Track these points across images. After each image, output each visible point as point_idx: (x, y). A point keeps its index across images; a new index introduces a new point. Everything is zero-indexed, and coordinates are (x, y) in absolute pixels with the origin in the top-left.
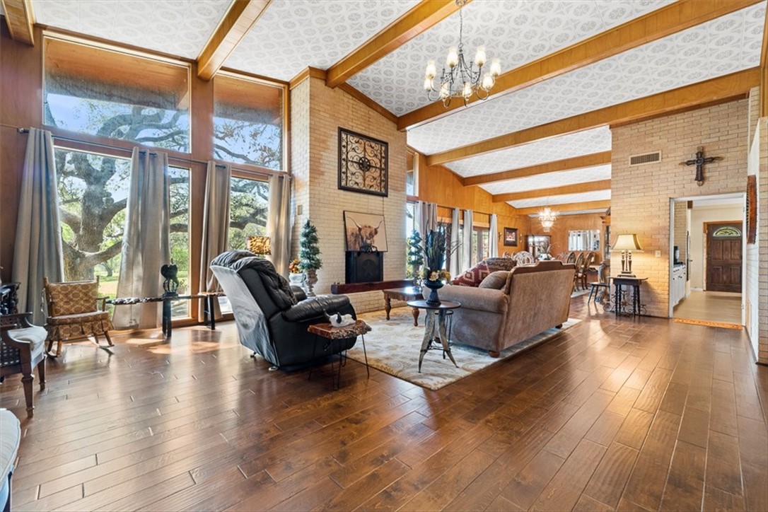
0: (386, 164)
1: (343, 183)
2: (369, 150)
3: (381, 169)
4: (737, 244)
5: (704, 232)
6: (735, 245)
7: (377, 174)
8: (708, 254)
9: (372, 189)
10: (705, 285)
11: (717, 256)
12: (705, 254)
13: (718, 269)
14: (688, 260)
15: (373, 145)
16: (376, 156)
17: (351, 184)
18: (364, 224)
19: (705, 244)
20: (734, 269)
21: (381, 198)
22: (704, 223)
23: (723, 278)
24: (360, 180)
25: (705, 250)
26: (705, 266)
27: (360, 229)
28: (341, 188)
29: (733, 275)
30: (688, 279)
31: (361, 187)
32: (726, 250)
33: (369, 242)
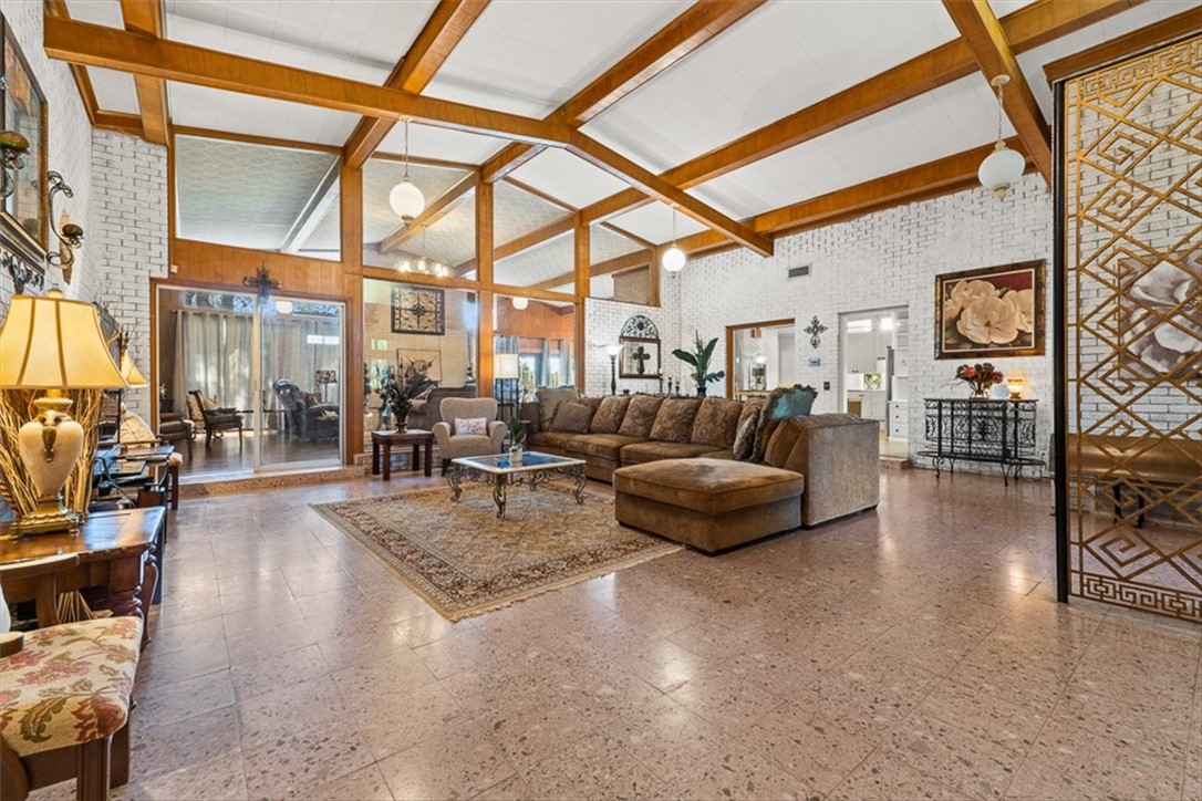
0: (442, 308)
1: (397, 327)
2: (423, 299)
3: (436, 312)
7: (432, 317)
9: (427, 330)
15: (427, 293)
16: (430, 302)
17: (403, 328)
18: (418, 358)
21: (437, 337)
24: (414, 323)
27: (413, 363)
28: (394, 331)
31: (415, 329)
33: (421, 373)
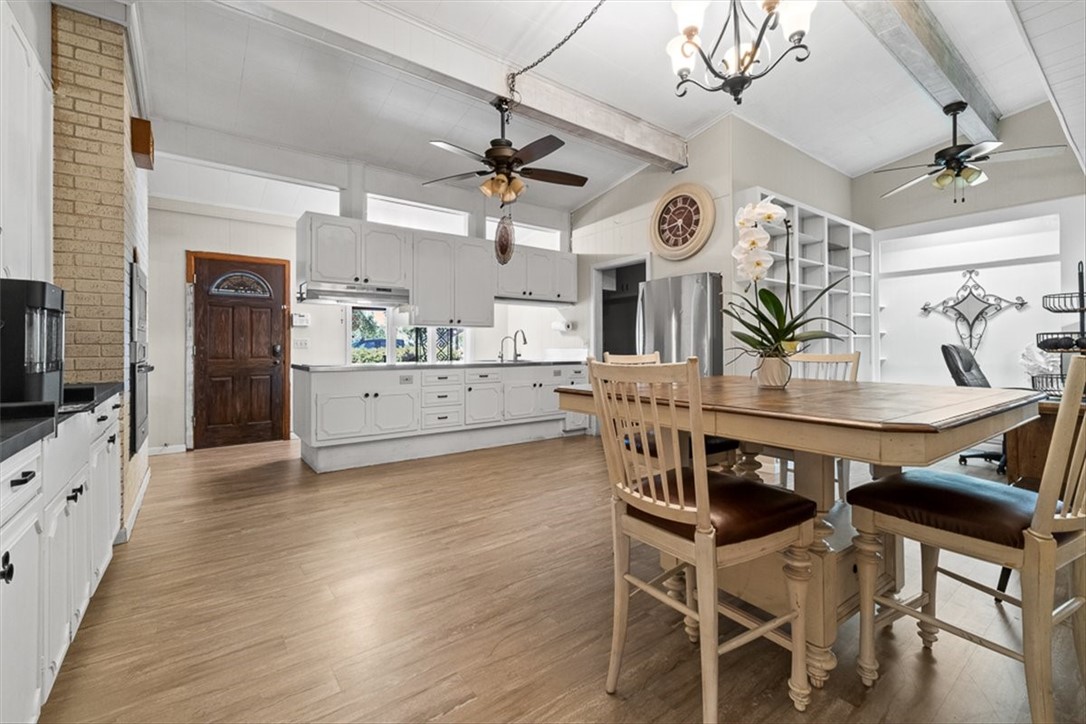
4: (263, 316)
5: (189, 279)
6: (259, 320)
8: (198, 342)
10: (190, 432)
11: (220, 350)
12: (191, 343)
13: (223, 384)
14: (133, 367)
19: (191, 315)
20: (259, 381)
22: (188, 253)
23: (234, 407)
25: (191, 331)
26: (191, 378)
29: (255, 398)
30: (133, 450)
32: (242, 332)
